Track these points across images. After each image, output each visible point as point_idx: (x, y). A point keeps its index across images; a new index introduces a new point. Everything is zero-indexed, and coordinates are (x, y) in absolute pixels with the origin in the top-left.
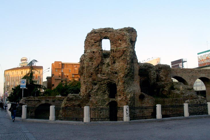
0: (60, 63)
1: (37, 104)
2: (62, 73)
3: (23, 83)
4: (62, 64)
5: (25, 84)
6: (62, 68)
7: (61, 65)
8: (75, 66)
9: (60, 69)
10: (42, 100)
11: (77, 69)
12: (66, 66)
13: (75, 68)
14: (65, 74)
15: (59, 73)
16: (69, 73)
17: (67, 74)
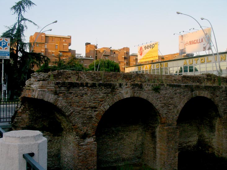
0: (43, 36)
1: (102, 100)
2: (46, 49)
3: (4, 46)
4: (46, 36)
5: (8, 50)
6: (45, 43)
7: (44, 39)
8: (64, 41)
9: (43, 44)
10: (120, 85)
11: (66, 44)
12: (51, 39)
13: (63, 43)
14: (49, 51)
15: (41, 49)
16: (56, 49)
17: (53, 51)
